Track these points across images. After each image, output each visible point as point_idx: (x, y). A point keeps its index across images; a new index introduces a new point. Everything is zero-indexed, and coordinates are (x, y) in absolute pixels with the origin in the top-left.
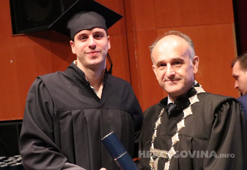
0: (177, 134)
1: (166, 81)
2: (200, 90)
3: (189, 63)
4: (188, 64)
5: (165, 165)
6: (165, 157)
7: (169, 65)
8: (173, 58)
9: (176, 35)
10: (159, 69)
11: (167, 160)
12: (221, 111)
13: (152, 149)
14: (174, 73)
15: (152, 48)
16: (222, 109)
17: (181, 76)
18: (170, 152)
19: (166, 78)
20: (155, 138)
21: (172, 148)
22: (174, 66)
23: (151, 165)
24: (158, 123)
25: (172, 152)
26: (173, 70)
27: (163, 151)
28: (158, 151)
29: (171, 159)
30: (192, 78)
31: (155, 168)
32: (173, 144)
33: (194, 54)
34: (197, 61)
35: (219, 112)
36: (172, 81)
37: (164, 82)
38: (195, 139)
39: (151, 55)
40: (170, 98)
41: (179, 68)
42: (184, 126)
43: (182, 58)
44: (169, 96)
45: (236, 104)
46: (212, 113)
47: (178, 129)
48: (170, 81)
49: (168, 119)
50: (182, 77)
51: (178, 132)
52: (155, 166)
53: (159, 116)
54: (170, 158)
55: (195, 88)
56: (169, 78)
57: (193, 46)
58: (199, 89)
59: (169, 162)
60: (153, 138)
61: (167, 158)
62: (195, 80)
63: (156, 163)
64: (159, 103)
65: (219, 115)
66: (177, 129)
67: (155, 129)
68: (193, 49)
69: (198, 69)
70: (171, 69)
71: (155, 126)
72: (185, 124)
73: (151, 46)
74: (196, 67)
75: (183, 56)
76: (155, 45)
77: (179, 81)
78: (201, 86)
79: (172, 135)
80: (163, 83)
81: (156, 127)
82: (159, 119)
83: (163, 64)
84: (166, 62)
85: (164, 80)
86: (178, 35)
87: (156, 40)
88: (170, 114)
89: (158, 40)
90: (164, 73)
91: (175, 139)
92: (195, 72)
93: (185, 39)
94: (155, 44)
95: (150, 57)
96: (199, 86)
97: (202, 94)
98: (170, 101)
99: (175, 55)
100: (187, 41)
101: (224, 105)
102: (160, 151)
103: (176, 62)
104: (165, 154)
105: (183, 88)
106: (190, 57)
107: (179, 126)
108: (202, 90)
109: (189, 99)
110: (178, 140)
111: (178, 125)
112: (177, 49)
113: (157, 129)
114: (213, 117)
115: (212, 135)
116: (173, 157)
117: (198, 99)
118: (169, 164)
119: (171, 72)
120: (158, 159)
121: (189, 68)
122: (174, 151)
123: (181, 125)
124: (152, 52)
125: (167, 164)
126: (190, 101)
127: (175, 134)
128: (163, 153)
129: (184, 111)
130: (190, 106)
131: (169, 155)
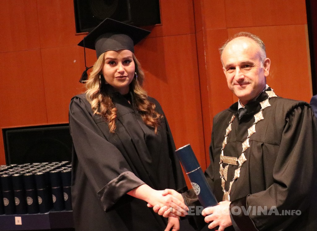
0: (248, 140)
1: (235, 84)
2: (271, 94)
3: (260, 65)
4: (257, 67)
5: (235, 172)
6: (235, 164)
7: (238, 69)
8: (243, 61)
10: (228, 72)
11: (237, 167)
12: (292, 115)
13: (221, 156)
14: (243, 77)
15: (222, 50)
16: (294, 113)
17: (251, 79)
18: (241, 158)
19: (235, 81)
20: (226, 145)
21: (243, 155)
22: (243, 69)
23: (220, 173)
24: (229, 129)
26: (241, 73)
27: (233, 158)
28: (228, 158)
29: (242, 166)
30: (262, 81)
31: (224, 176)
32: (244, 150)
33: (265, 56)
34: (269, 63)
35: (291, 116)
36: (241, 85)
37: (233, 85)
38: (266, 144)
39: (221, 57)
40: (240, 103)
41: (248, 71)
42: (255, 132)
43: (251, 61)
44: (240, 101)
45: (308, 109)
46: (283, 117)
48: (239, 85)
49: (239, 124)
50: (252, 81)
51: (249, 138)
52: (225, 174)
53: (230, 122)
54: (240, 165)
55: (267, 92)
56: (238, 82)
58: (270, 93)
59: (239, 169)
60: (223, 145)
61: (237, 165)
62: (266, 83)
63: (226, 172)
64: (229, 108)
65: (291, 119)
66: (248, 134)
67: (226, 136)
68: (264, 51)
70: (240, 72)
72: (256, 130)
73: (221, 48)
74: (268, 70)
75: (252, 59)
76: (225, 47)
77: (248, 85)
78: (272, 90)
79: (243, 142)
81: (227, 133)
82: (230, 125)
83: (232, 68)
84: (234, 65)
85: (233, 83)
86: (248, 37)
87: (226, 41)
88: (240, 120)
89: (228, 42)
90: (233, 76)
91: (246, 145)
92: (266, 75)
96: (271, 90)
97: (274, 99)
98: (240, 106)
99: (244, 59)
100: (257, 42)
101: (295, 110)
103: (245, 65)
104: (235, 161)
105: (253, 92)
106: (261, 59)
109: (260, 103)
110: (249, 146)
111: (249, 130)
112: (246, 52)
113: (228, 136)
114: (285, 121)
115: (282, 139)
116: (243, 164)
117: (270, 103)
118: (239, 171)
119: (240, 76)
120: (228, 166)
121: (259, 71)
122: (244, 157)
123: (252, 131)
124: (221, 54)
125: (237, 171)
126: (262, 106)
127: (246, 140)
128: (233, 160)
129: (255, 116)
130: (261, 111)
131: (239, 162)
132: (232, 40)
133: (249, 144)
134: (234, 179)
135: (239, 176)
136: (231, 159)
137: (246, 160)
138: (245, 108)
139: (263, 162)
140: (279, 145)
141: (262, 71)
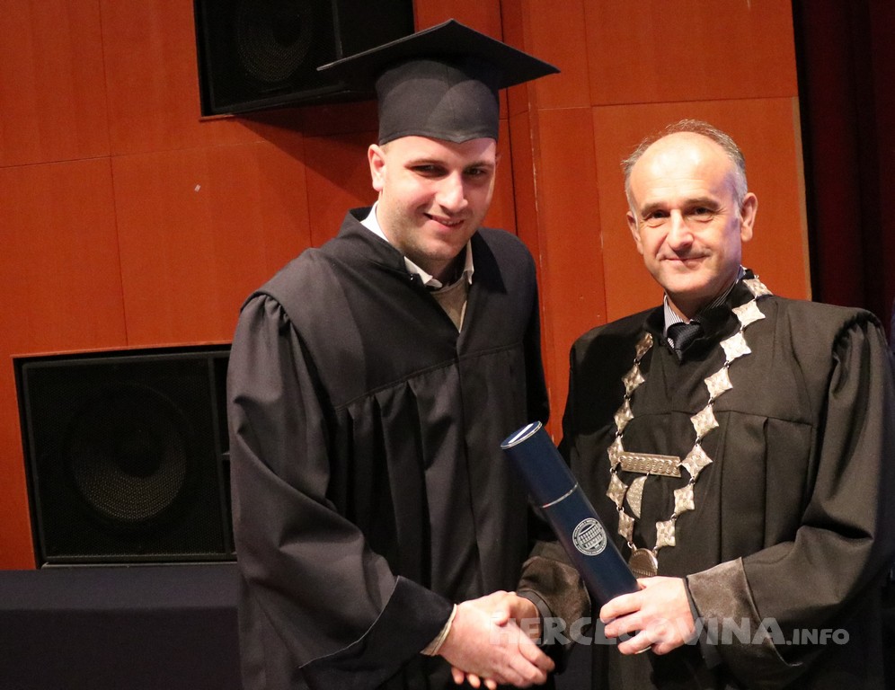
0: (709, 410)
1: (665, 258)
2: (757, 287)
3: (733, 211)
4: (727, 214)
5: (674, 498)
6: (673, 475)
7: (676, 216)
8: (690, 197)
9: (700, 133)
10: (646, 224)
11: (682, 479)
13: (615, 453)
14: (689, 238)
15: (632, 164)
16: (848, 341)
17: (708, 247)
18: (691, 458)
19: (666, 250)
20: (630, 422)
21: (698, 449)
22: (691, 219)
23: (613, 496)
24: (634, 379)
25: (697, 460)
26: (686, 229)
27: (663, 458)
28: (644, 457)
29: (697, 481)
30: (737, 253)
31: (632, 506)
32: (699, 434)
33: (746, 187)
34: (753, 206)
36: (683, 260)
37: (660, 260)
38: (777, 422)
39: (626, 183)
40: (669, 305)
41: (704, 224)
42: (730, 386)
43: (713, 198)
44: (667, 301)
47: (713, 395)
48: (676, 259)
49: (679, 365)
50: (712, 250)
51: (711, 403)
52: (634, 499)
53: (634, 360)
54: (694, 475)
55: (745, 281)
56: (675, 251)
57: (744, 165)
58: (755, 286)
59: (689, 487)
60: (620, 421)
61: (679, 476)
63: (637, 494)
65: (843, 356)
66: (709, 393)
67: (627, 398)
69: (754, 229)
70: (682, 226)
73: (626, 159)
74: (749, 224)
75: (714, 192)
76: (639, 156)
77: (702, 262)
78: (757, 277)
79: (693, 412)
80: (656, 263)
81: (629, 391)
82: (636, 368)
83: (659, 212)
84: (668, 205)
85: (659, 255)
86: (703, 134)
87: (638, 141)
88: (683, 355)
90: (663, 235)
91: (706, 423)
92: (745, 238)
93: (722, 144)
94: (638, 153)
95: (624, 189)
96: (753, 278)
97: (767, 299)
98: (672, 317)
99: (695, 190)
100: (729, 150)
101: (851, 332)
102: (651, 457)
103: (697, 209)
104: (672, 466)
105: (712, 282)
106: (735, 194)
107: (713, 386)
108: (762, 288)
109: (735, 311)
110: (716, 424)
111: (705, 381)
112: (701, 173)
114: (831, 362)
116: (701, 473)
117: (761, 311)
118: (691, 494)
119: (683, 235)
120: (643, 479)
121: (730, 226)
122: (703, 455)
123: (720, 384)
124: (628, 174)
125: (685, 494)
126: (740, 318)
127: (702, 410)
128: (666, 463)
129: (723, 344)
130: (739, 331)
131: (688, 468)
132: (661, 137)
133: (716, 419)
134: (674, 515)
135: (692, 506)
136: (657, 460)
137: (711, 462)
138: (691, 323)
139: (765, 470)
140: (812, 425)
141: (736, 225)
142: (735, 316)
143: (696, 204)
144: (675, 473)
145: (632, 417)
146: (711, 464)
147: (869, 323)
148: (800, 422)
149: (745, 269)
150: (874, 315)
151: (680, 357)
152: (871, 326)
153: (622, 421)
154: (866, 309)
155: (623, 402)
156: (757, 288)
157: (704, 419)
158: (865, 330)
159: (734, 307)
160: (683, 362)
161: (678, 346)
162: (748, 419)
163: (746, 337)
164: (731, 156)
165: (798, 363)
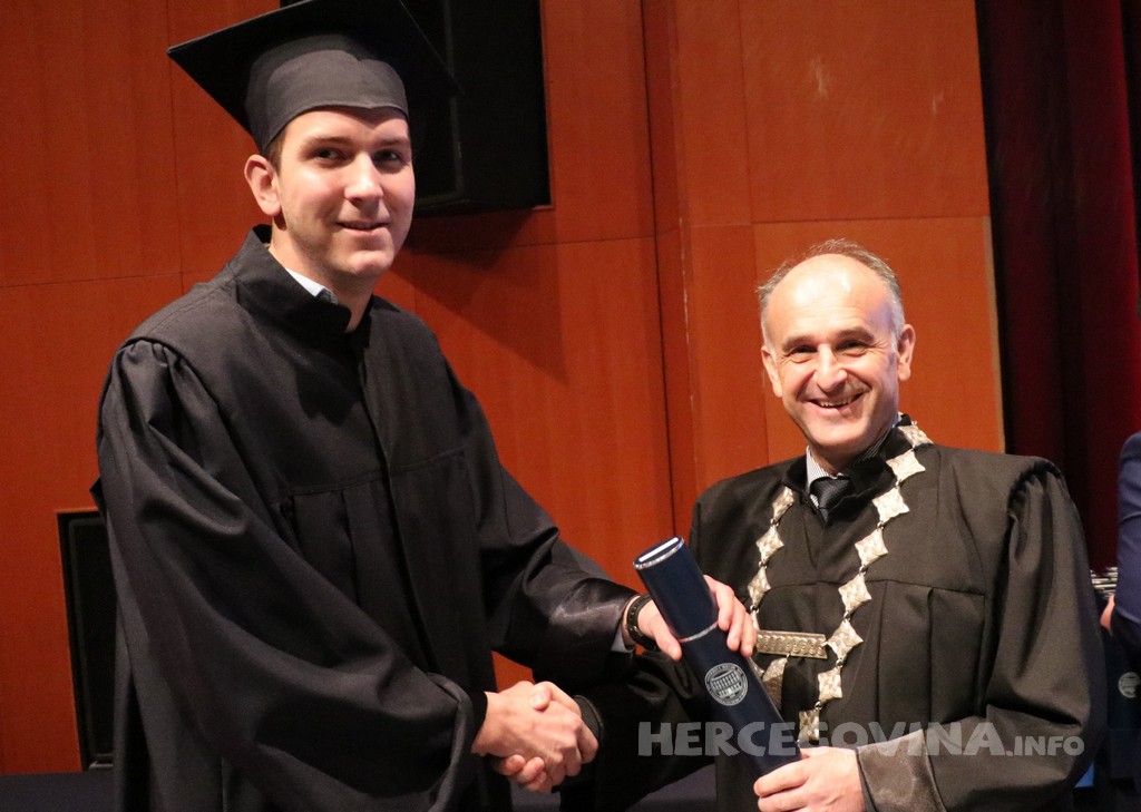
0: (860, 579)
3: (890, 346)
4: (884, 348)
5: (817, 682)
6: (816, 656)
7: (825, 351)
8: (842, 329)
9: (850, 255)
10: (790, 358)
14: (842, 376)
15: (767, 292)
18: (839, 636)
19: (812, 390)
20: (766, 593)
21: (846, 625)
22: (843, 354)
24: (771, 542)
25: (846, 638)
26: (838, 366)
27: (805, 636)
28: (784, 635)
29: (845, 663)
32: (848, 608)
33: (903, 318)
34: (910, 341)
37: (803, 401)
38: (942, 593)
39: (764, 313)
41: (856, 359)
42: (885, 551)
43: (867, 328)
44: (811, 453)
47: (865, 562)
49: (826, 527)
51: (863, 571)
53: (771, 520)
54: (841, 657)
56: (823, 391)
58: (912, 433)
59: (836, 670)
60: (755, 593)
61: (825, 657)
65: (1021, 514)
66: (860, 561)
67: (762, 565)
68: (901, 303)
69: (911, 368)
70: (832, 363)
71: (759, 554)
72: (887, 540)
73: (762, 285)
74: (907, 360)
76: (776, 283)
78: (915, 424)
79: (842, 582)
80: (798, 405)
81: (764, 557)
82: (773, 531)
83: (804, 347)
84: (815, 339)
85: (803, 398)
86: (854, 256)
87: (779, 266)
89: (785, 268)
90: (809, 371)
91: (855, 595)
92: (902, 377)
93: (876, 268)
94: (776, 279)
95: (758, 321)
96: (911, 424)
98: (815, 471)
99: (848, 320)
100: (883, 275)
101: (1028, 485)
102: (792, 635)
103: (849, 342)
104: (817, 646)
106: (891, 326)
107: (865, 551)
108: (920, 436)
109: (890, 463)
110: (868, 597)
111: (858, 546)
112: (854, 301)
113: (768, 563)
114: (1007, 521)
116: (850, 654)
117: (920, 462)
118: (838, 678)
119: (835, 373)
120: (782, 662)
121: (887, 359)
122: (852, 632)
123: (873, 549)
124: (765, 304)
125: (831, 678)
126: (896, 472)
127: (852, 579)
128: (809, 642)
129: (876, 502)
130: (895, 486)
131: (835, 649)
132: (805, 259)
133: (870, 591)
134: (818, 703)
135: (838, 693)
136: (798, 638)
137: (861, 641)
138: (840, 478)
139: (929, 651)
140: (986, 597)
141: (893, 362)
142: (890, 470)
143: (848, 337)
144: (819, 654)
145: (768, 588)
146: (860, 644)
147: (1048, 473)
148: (971, 592)
149: (900, 414)
150: (1053, 464)
151: (826, 518)
152: (1051, 478)
153: (757, 593)
154: (1043, 457)
155: (758, 569)
156: (915, 436)
157: (854, 590)
158: (1044, 483)
159: (889, 458)
160: (830, 524)
161: (822, 506)
162: (910, 590)
163: (902, 493)
164: (887, 282)
165: (967, 524)
